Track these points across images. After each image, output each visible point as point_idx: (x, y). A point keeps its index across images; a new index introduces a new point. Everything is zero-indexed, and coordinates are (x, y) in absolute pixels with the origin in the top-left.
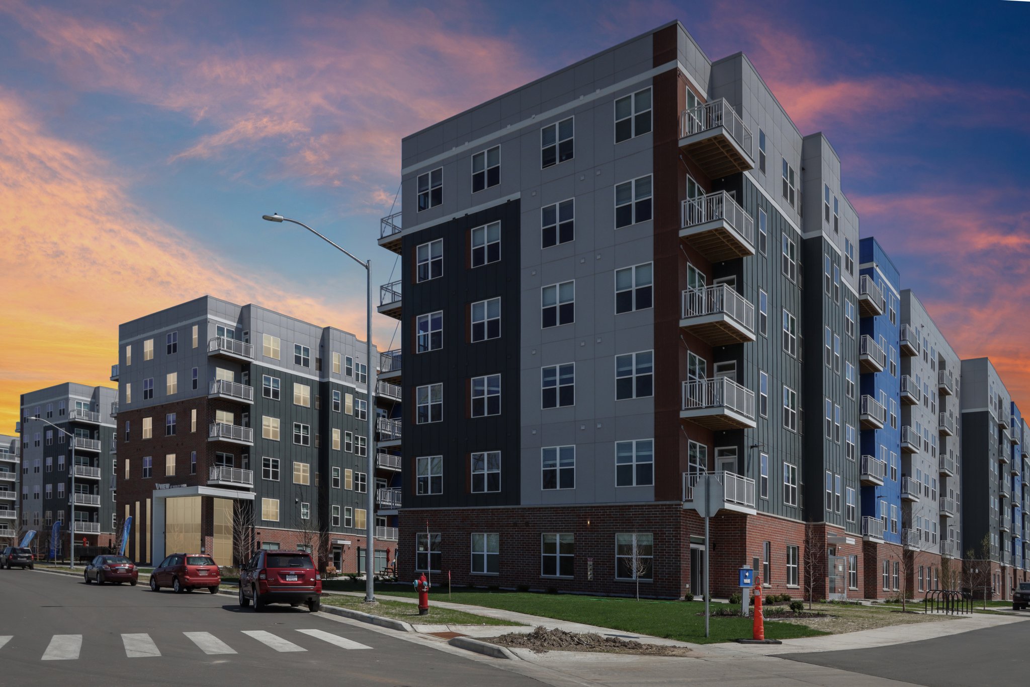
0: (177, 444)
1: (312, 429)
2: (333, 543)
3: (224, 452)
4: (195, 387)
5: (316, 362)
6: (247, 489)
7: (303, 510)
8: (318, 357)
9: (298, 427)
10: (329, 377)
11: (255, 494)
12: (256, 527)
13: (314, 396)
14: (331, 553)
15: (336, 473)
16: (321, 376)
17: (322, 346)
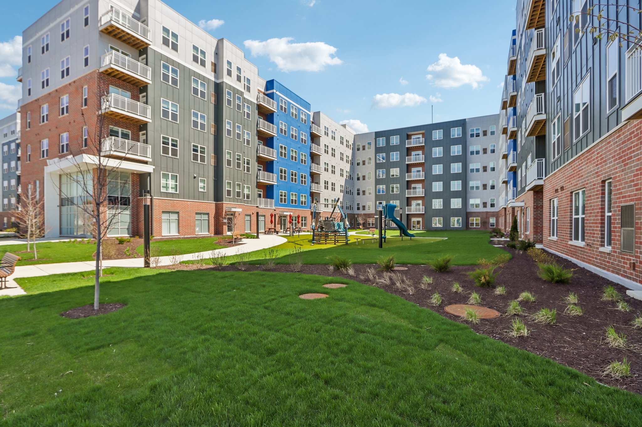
0: (70, 123)
1: (208, 119)
2: (227, 210)
3: (119, 127)
4: (86, 64)
5: (212, 65)
6: (146, 163)
7: (201, 185)
8: (213, 61)
9: (196, 115)
10: (223, 78)
11: (154, 167)
12: (154, 198)
13: (209, 92)
14: (225, 218)
15: (229, 156)
16: (216, 77)
17: (217, 54)
